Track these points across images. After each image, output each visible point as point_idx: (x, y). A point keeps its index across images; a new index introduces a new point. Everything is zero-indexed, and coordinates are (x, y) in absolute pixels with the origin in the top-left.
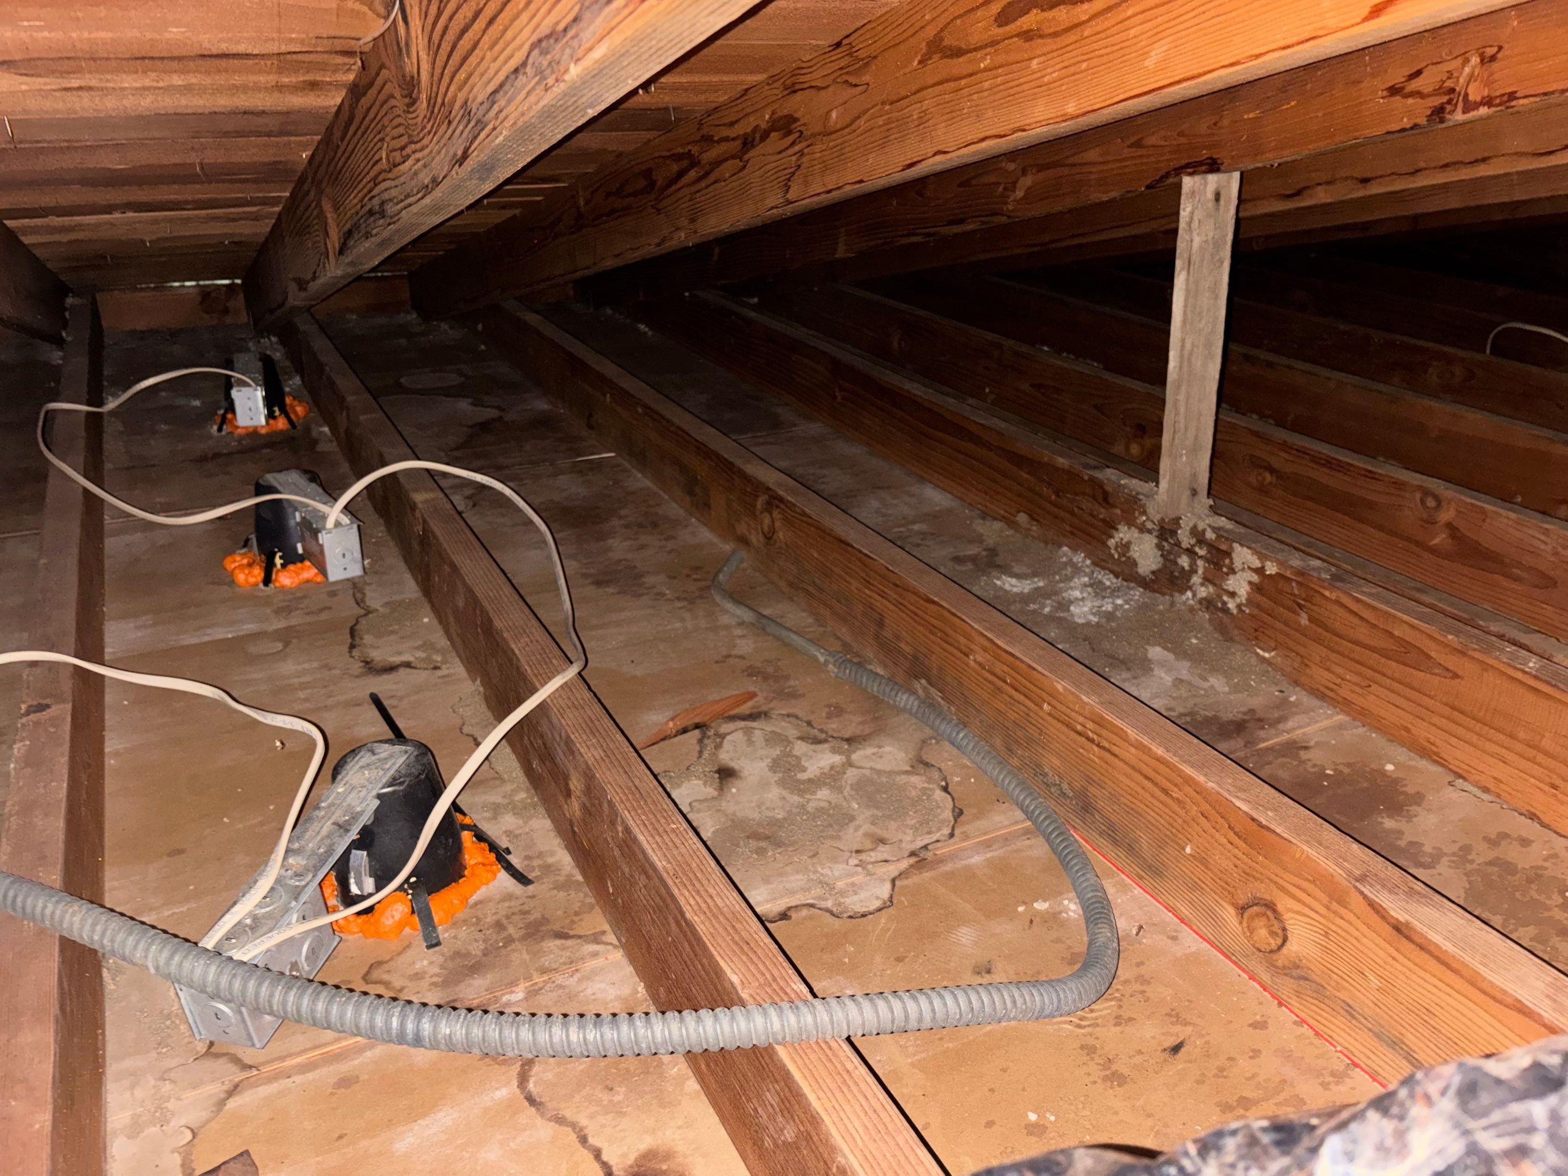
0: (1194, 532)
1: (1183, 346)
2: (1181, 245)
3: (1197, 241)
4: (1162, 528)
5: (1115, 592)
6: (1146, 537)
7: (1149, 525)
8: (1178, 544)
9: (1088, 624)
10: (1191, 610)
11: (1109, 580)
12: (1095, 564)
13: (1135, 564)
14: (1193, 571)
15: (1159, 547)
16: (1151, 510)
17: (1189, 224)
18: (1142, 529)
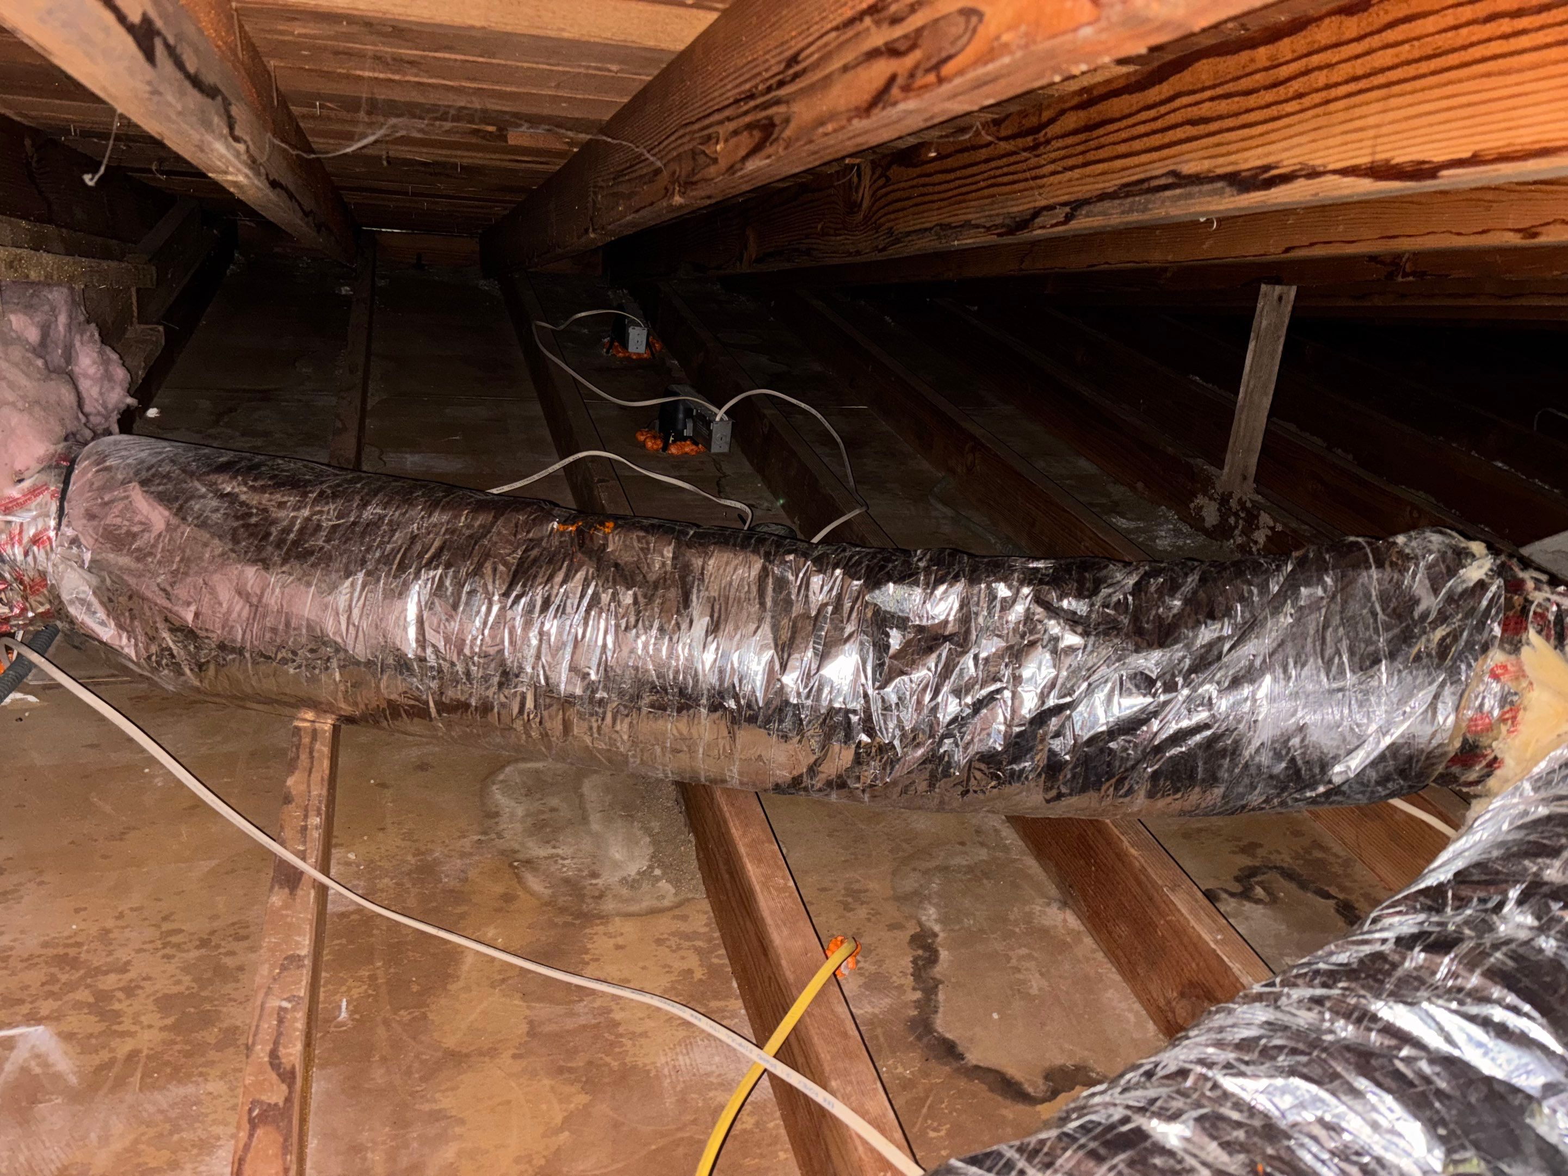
0: (1241, 502)
1: (1249, 385)
2: (1255, 324)
3: (1264, 323)
4: (1222, 499)
5: (1187, 536)
6: (1213, 503)
7: (1216, 496)
8: (1230, 509)
9: (1165, 551)
10: (1232, 552)
11: (1185, 529)
12: (1179, 519)
13: (1204, 520)
14: (1236, 527)
15: (1219, 510)
16: (1217, 486)
17: (1261, 312)
18: (1211, 498)
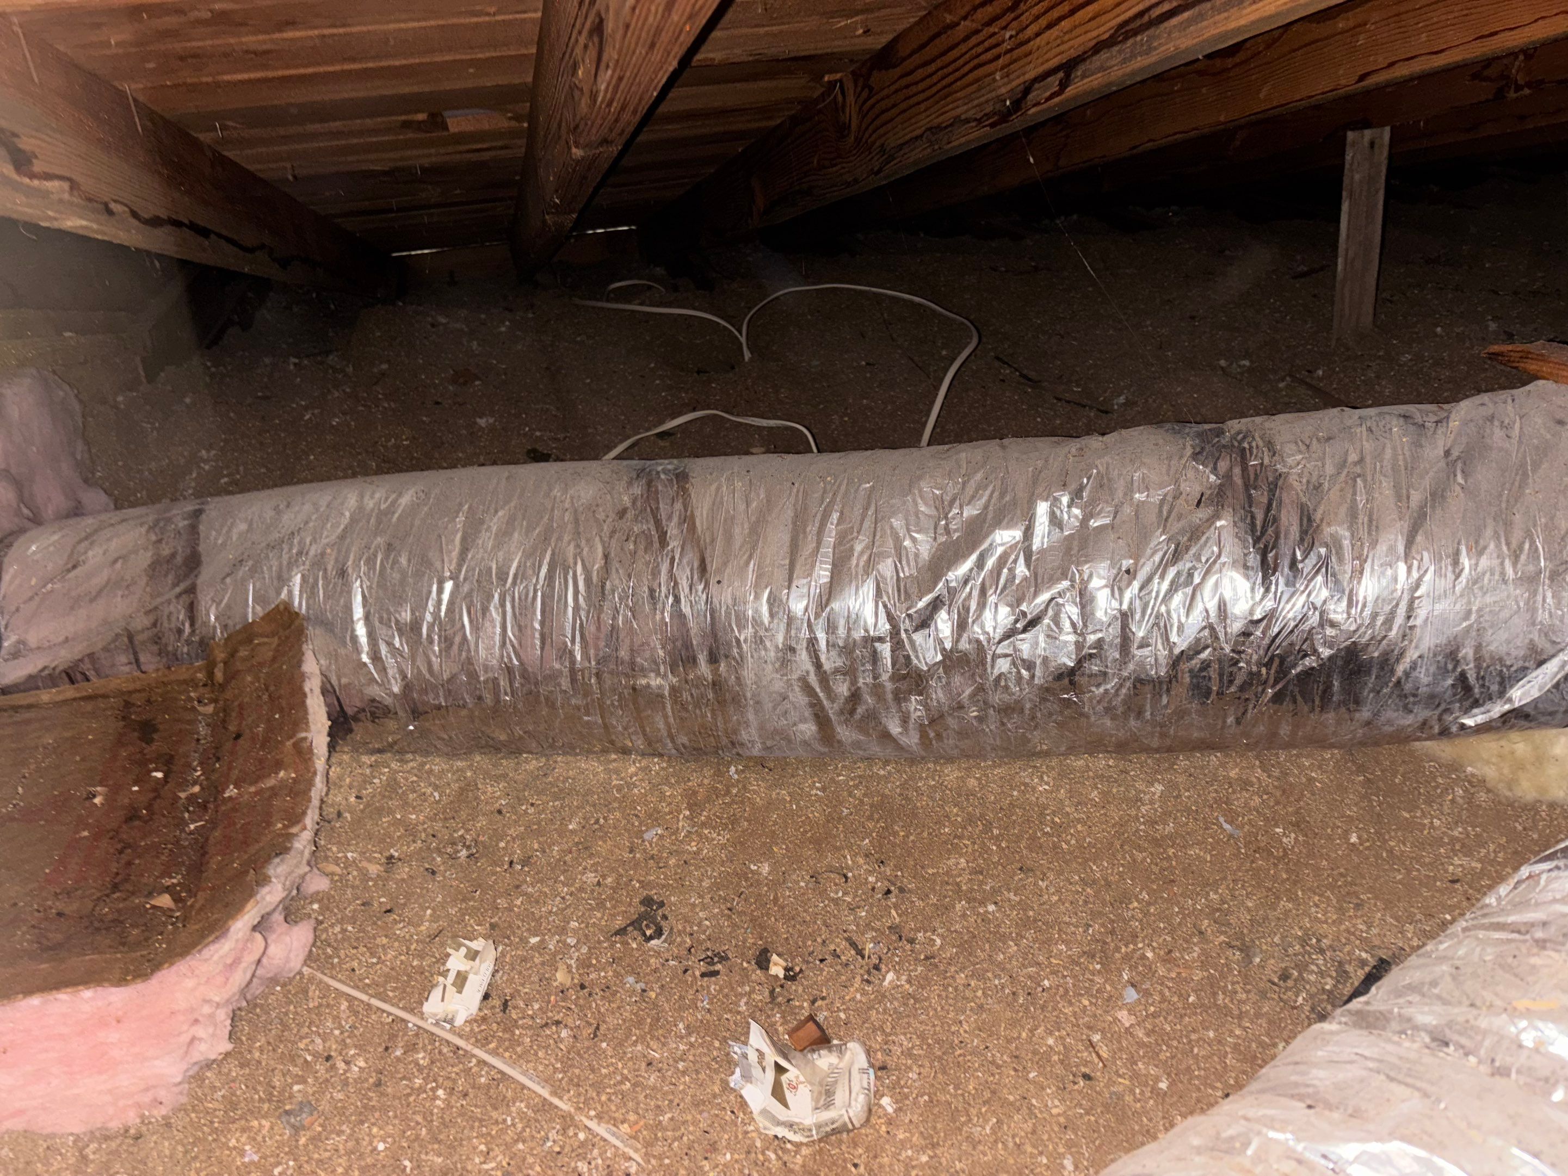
1: (1347, 255)
2: (1346, 181)
3: (1357, 177)
17: (1351, 165)
